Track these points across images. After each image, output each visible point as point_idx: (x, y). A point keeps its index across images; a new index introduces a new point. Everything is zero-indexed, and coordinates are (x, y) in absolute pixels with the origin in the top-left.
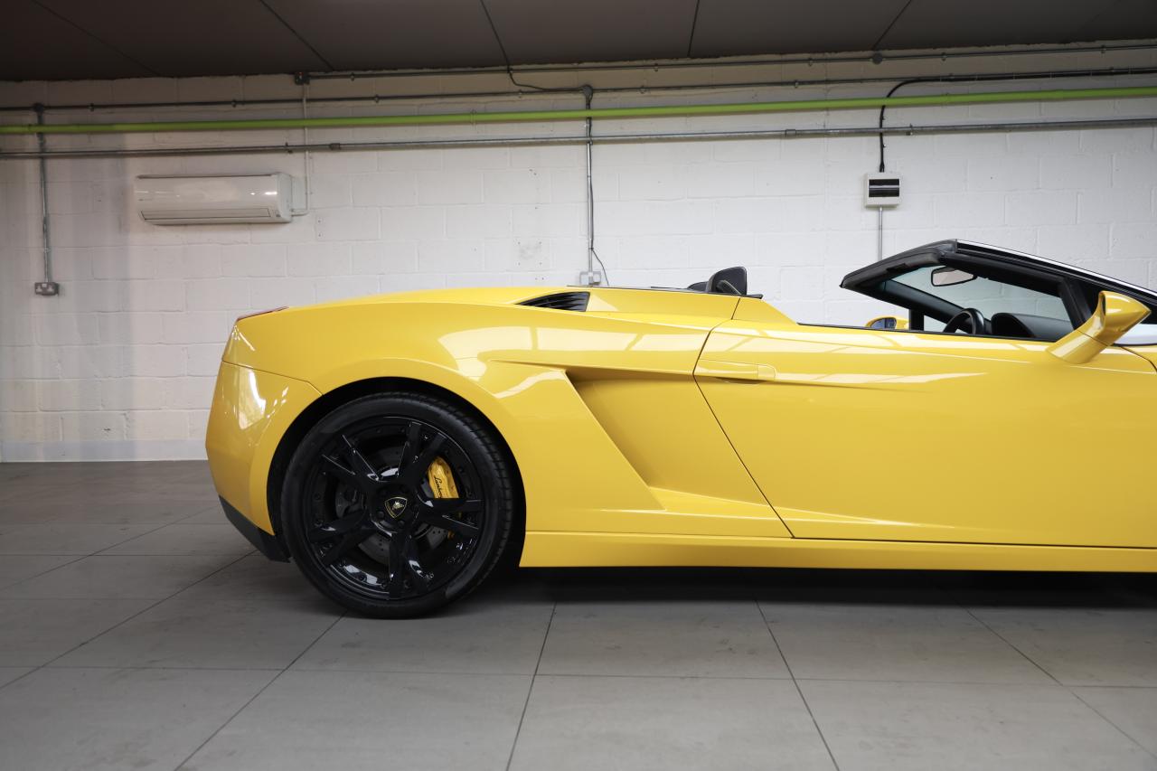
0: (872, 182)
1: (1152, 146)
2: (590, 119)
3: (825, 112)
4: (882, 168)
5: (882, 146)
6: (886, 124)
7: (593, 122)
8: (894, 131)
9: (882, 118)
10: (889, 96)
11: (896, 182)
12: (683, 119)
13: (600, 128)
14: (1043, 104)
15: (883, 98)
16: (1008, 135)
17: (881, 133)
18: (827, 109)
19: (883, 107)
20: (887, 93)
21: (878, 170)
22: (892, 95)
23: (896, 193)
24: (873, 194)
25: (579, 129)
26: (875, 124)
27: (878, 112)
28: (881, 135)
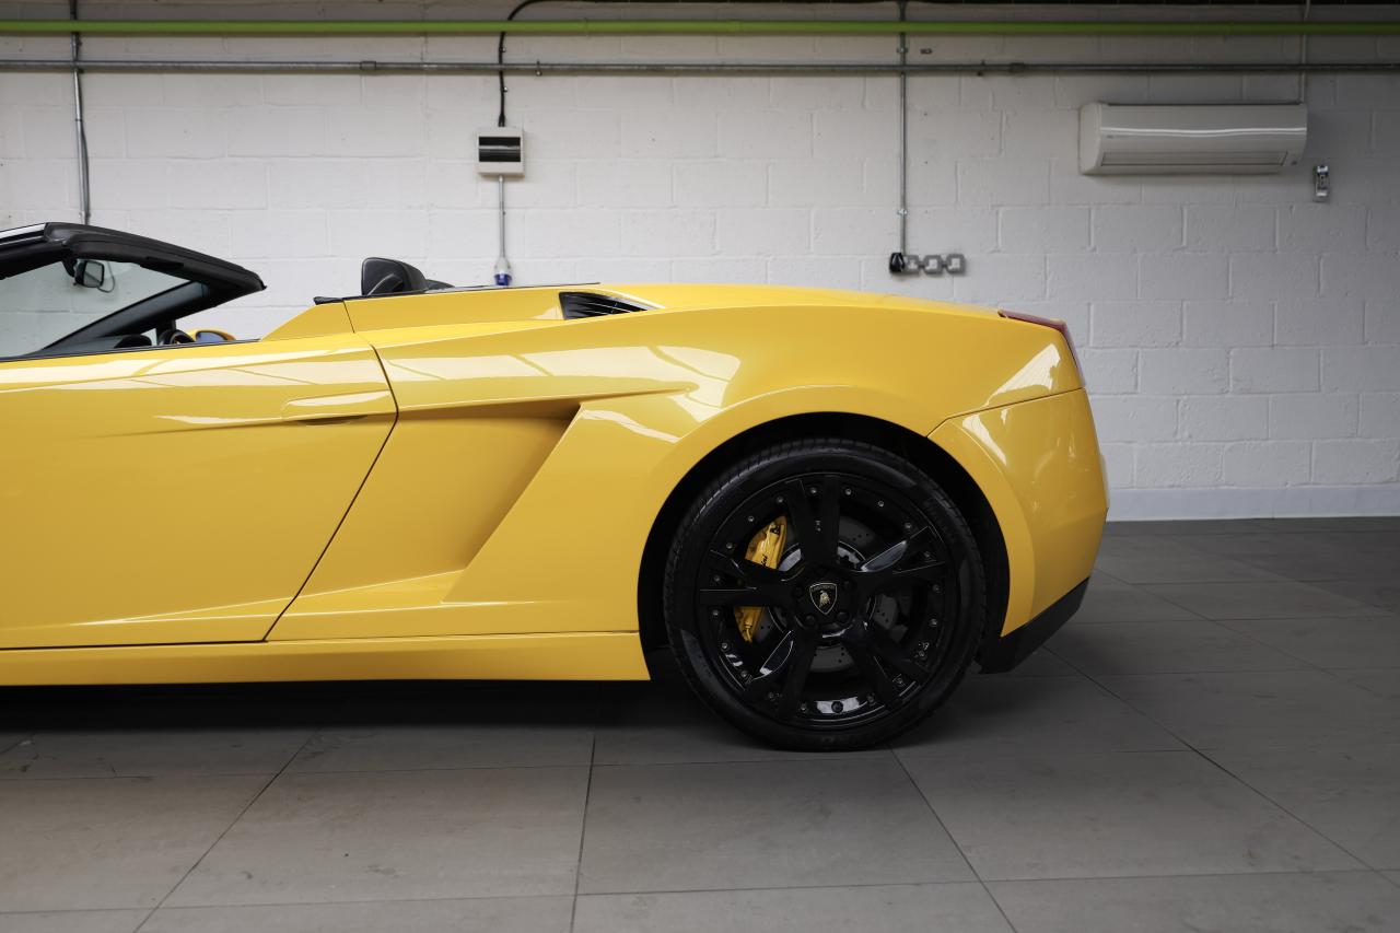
0: (483, 141)
1: (863, 104)
2: (77, 35)
3: (423, 39)
4: (502, 121)
5: (503, 91)
6: (507, 58)
7: (84, 40)
8: (518, 70)
9: (501, 51)
10: (511, 18)
11: (515, 141)
12: (218, 40)
13: (94, 49)
14: (721, 40)
15: (501, 21)
16: (677, 81)
17: (502, 71)
18: (425, 34)
19: (503, 35)
20: (508, 15)
21: (497, 123)
22: (514, 19)
23: (516, 158)
24: (484, 157)
25: (61, 49)
26: (492, 58)
27: (497, 40)
28: (501, 74)
